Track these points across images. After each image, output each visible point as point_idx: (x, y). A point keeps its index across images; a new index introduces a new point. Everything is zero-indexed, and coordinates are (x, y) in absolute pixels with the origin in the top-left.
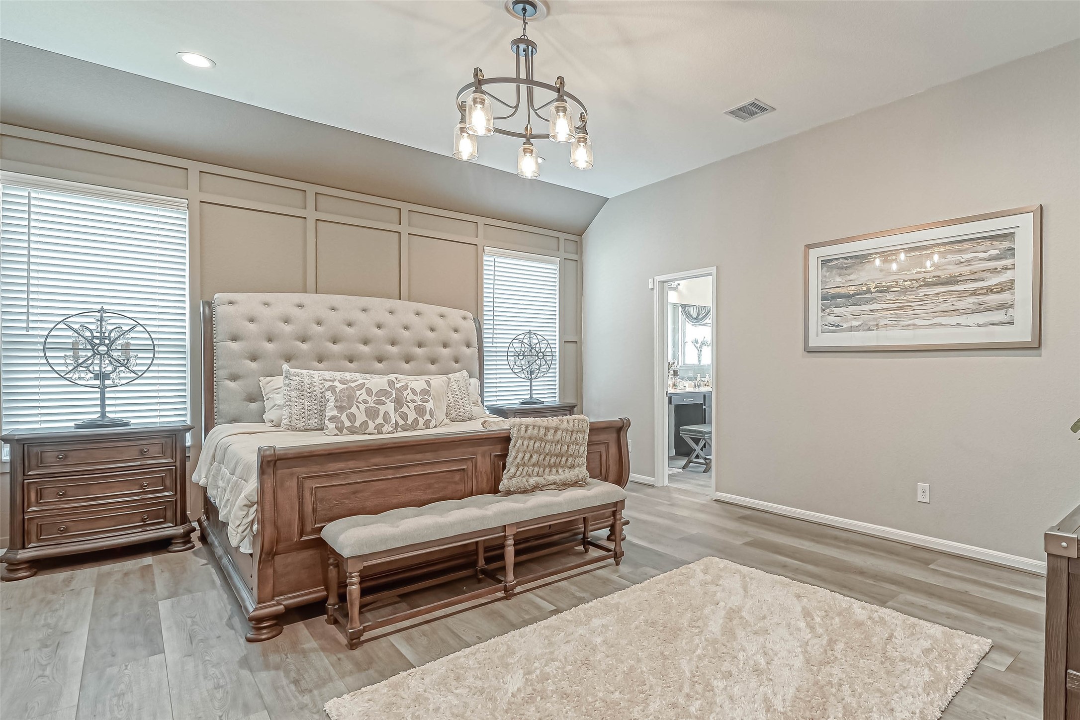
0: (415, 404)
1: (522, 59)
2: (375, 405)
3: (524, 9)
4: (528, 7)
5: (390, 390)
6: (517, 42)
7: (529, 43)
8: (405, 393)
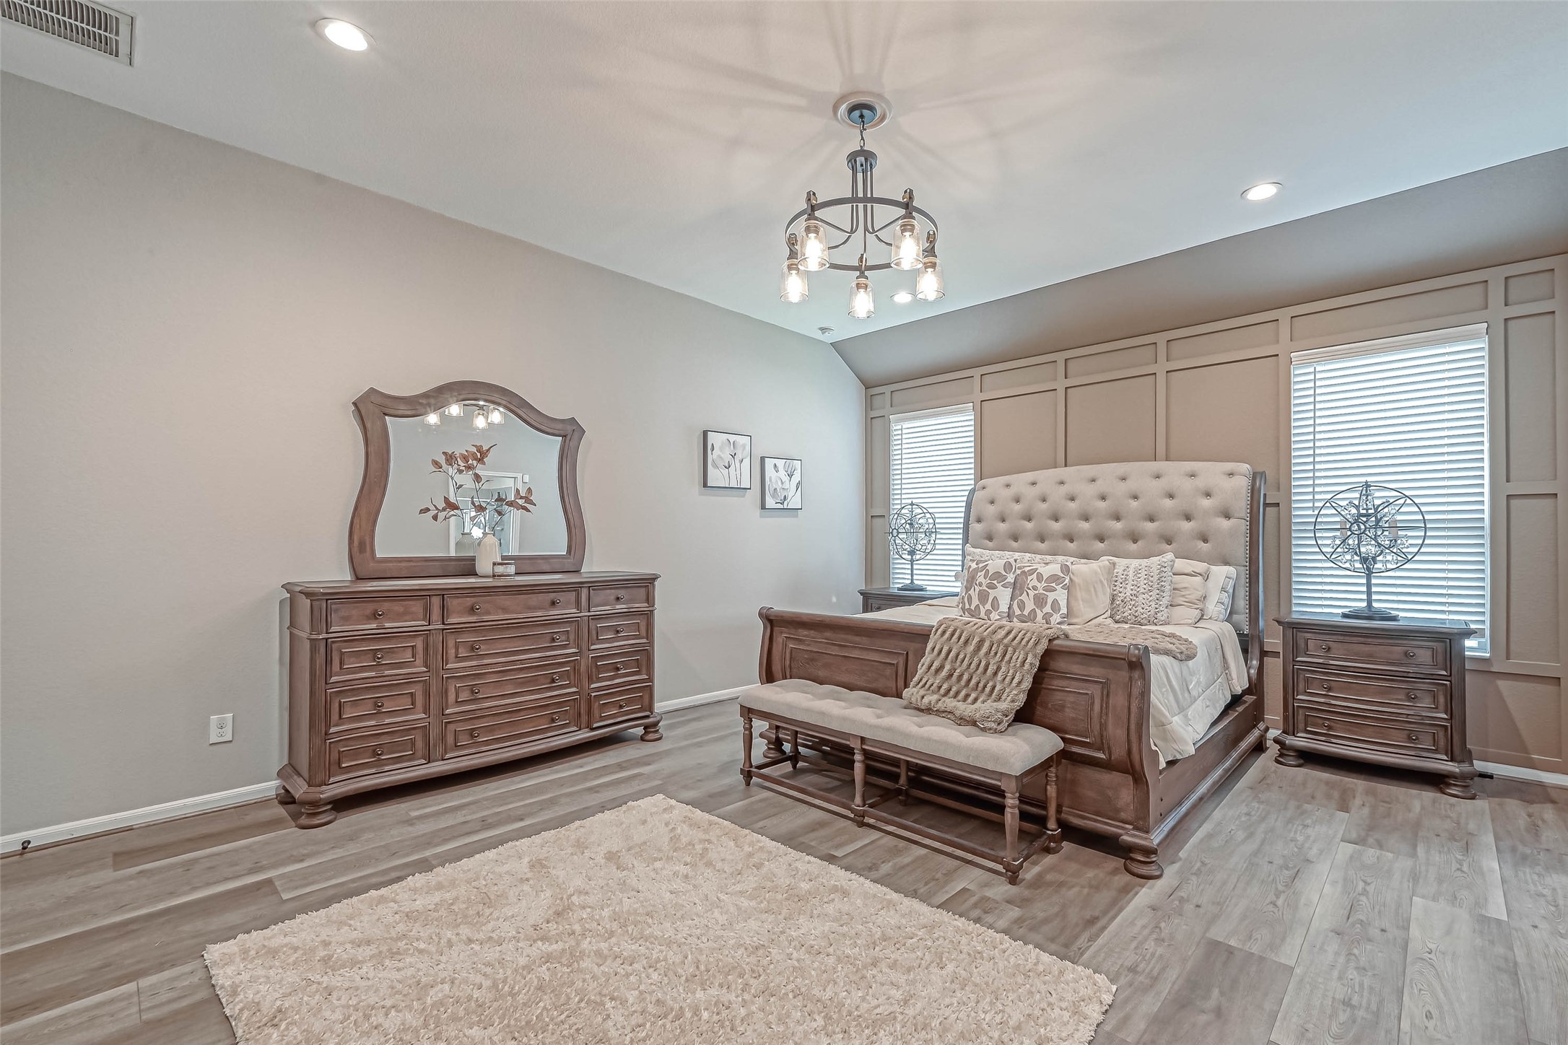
0: (1037, 592)
1: (860, 176)
2: (987, 589)
3: (862, 116)
4: (866, 112)
5: (1004, 573)
6: (852, 158)
7: (869, 156)
8: (1030, 578)
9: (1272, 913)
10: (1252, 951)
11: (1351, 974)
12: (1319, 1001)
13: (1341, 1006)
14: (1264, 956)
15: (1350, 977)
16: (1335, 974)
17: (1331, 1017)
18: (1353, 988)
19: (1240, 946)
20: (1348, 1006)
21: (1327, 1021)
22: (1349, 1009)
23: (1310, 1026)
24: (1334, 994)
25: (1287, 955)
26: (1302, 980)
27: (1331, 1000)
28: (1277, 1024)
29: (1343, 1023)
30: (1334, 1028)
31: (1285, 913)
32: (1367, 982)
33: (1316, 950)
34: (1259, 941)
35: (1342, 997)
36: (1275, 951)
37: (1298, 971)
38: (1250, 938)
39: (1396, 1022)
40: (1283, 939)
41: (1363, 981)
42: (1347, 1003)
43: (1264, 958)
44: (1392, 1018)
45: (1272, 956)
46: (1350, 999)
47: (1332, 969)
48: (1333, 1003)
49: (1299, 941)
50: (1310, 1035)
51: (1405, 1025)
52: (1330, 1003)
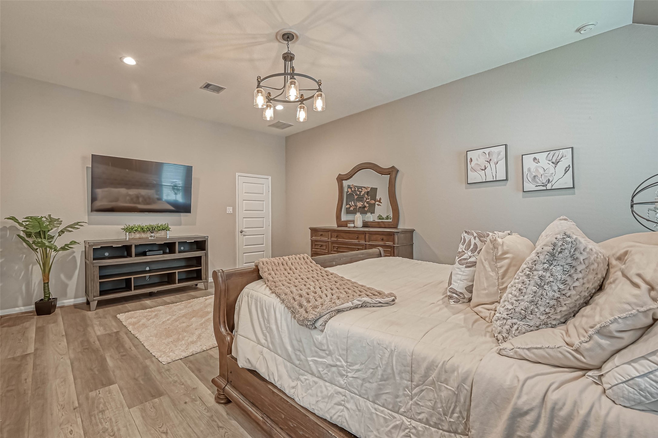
9: (160, 426)
10: (147, 403)
11: (108, 425)
12: (112, 405)
13: (104, 409)
14: (142, 404)
15: (107, 423)
16: (113, 420)
17: (105, 403)
18: (104, 419)
19: (153, 401)
20: (102, 411)
21: (105, 400)
22: (101, 410)
23: (109, 395)
24: (109, 411)
25: (135, 412)
26: (123, 407)
27: (109, 408)
28: (119, 388)
29: (100, 404)
30: (102, 400)
31: (156, 432)
32: (100, 427)
33: (128, 424)
34: (150, 409)
35: (106, 412)
36: (141, 410)
37: (127, 409)
38: (154, 407)
39: (83, 419)
40: (143, 417)
41: (102, 426)
42: (103, 412)
43: (141, 404)
44: (85, 420)
45: (140, 406)
46: (102, 414)
47: (116, 420)
48: (107, 408)
49: (137, 422)
50: (107, 393)
51: (79, 420)
52: (108, 407)
